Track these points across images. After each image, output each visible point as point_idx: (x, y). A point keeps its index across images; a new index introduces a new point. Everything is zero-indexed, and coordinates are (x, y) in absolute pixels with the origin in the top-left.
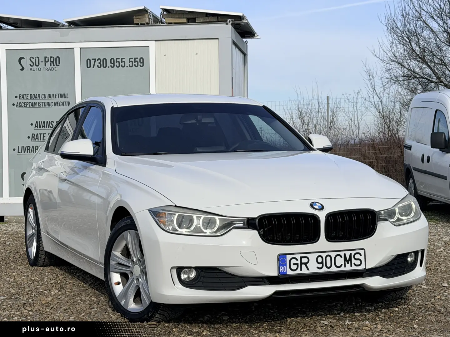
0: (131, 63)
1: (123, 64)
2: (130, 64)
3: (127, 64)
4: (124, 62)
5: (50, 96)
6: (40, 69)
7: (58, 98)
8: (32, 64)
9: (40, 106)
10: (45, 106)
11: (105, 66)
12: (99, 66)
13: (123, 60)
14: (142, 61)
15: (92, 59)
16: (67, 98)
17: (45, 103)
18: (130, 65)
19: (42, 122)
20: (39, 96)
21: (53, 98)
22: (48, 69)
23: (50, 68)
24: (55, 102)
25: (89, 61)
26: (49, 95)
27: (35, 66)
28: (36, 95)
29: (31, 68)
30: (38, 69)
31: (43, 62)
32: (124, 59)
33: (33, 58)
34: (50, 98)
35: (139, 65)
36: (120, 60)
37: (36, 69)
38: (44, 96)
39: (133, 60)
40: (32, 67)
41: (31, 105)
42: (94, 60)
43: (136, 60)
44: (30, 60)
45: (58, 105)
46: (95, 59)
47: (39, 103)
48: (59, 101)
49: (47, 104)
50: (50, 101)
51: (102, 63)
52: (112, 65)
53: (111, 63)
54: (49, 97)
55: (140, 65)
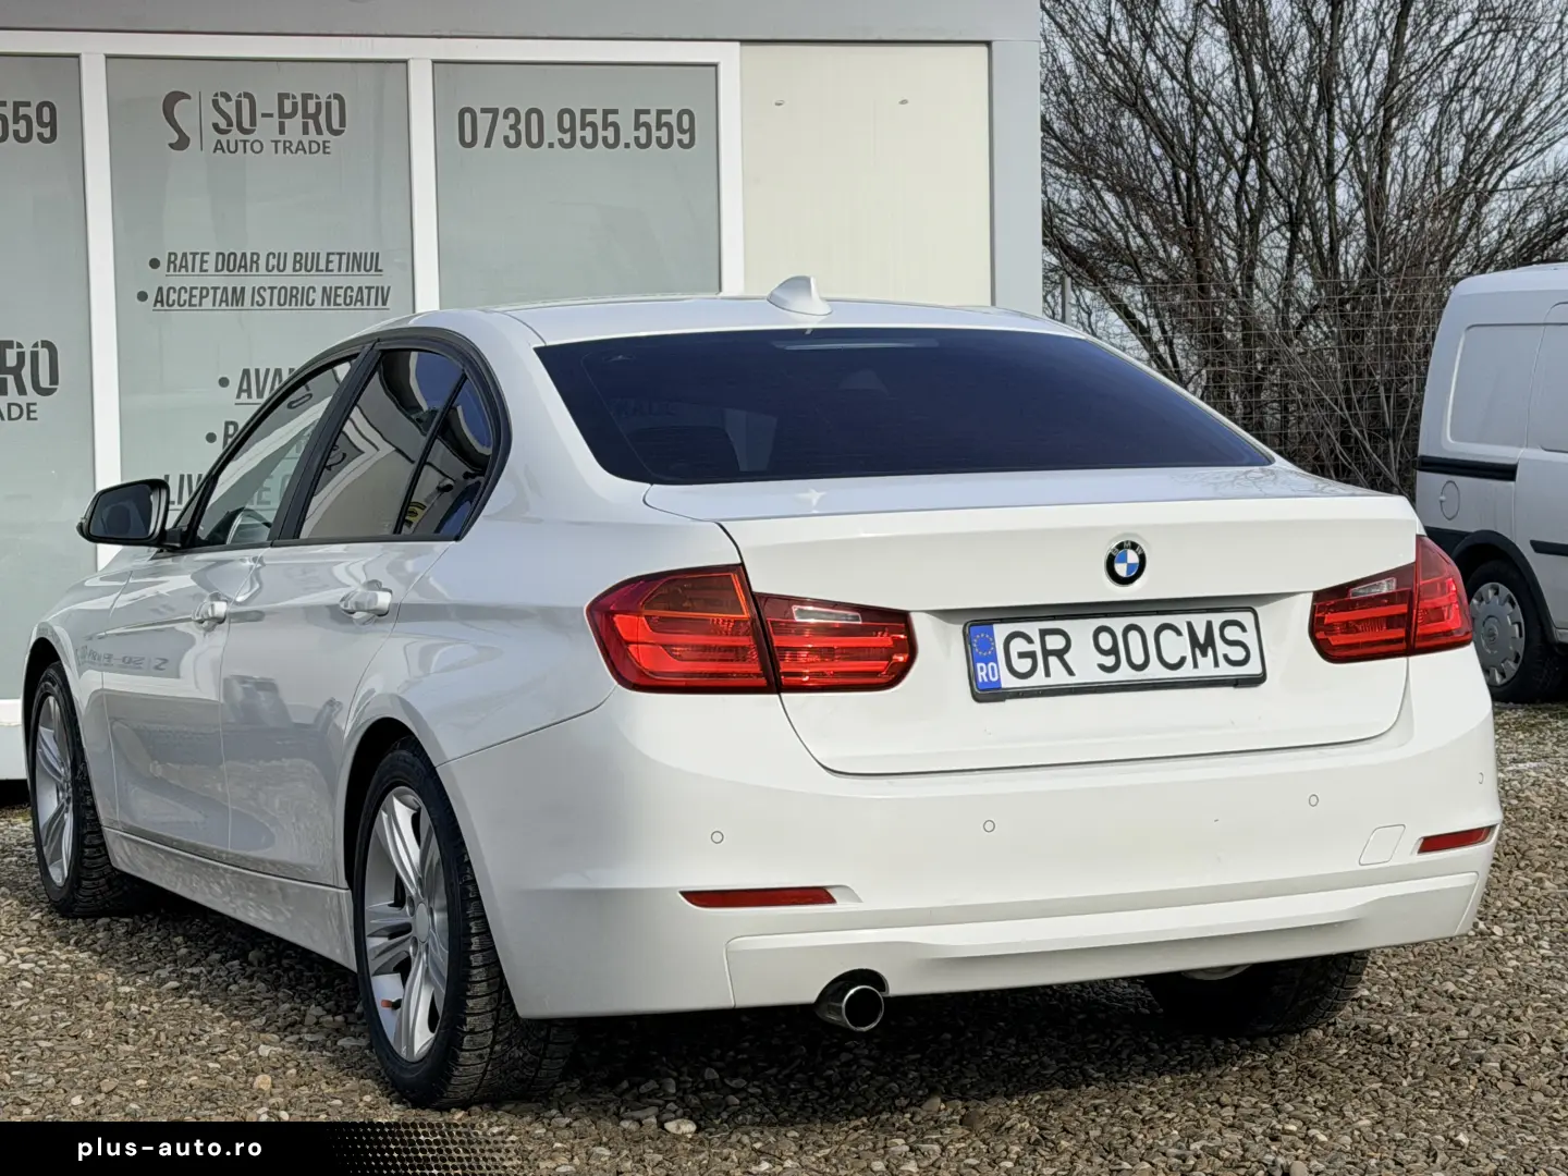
0: (643, 129)
1: (610, 134)
2: (636, 134)
3: (628, 134)
4: (616, 126)
5: (304, 262)
6: (257, 147)
7: (336, 272)
8: (223, 124)
9: (258, 305)
10: (279, 304)
11: (535, 139)
12: (512, 140)
13: (611, 118)
14: (686, 125)
15: (484, 111)
16: (376, 270)
17: (283, 291)
18: (637, 139)
19: (268, 371)
20: (256, 262)
21: (317, 270)
22: (293, 148)
23: (300, 142)
24: (324, 289)
25: (467, 116)
26: (298, 258)
27: (235, 134)
28: (244, 255)
29: (219, 142)
30: (248, 145)
31: (271, 115)
32: (615, 112)
33: (228, 98)
34: (303, 272)
35: (675, 142)
36: (597, 119)
37: (241, 145)
38: (277, 263)
39: (651, 119)
40: (223, 138)
41: (221, 301)
42: (490, 115)
43: (665, 118)
44: (215, 103)
45: (340, 300)
46: (495, 112)
47: (258, 291)
48: (344, 282)
49: (292, 296)
50: (301, 281)
51: (522, 127)
52: (567, 138)
53: (561, 129)
54: (298, 266)
55: (680, 141)
